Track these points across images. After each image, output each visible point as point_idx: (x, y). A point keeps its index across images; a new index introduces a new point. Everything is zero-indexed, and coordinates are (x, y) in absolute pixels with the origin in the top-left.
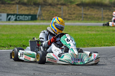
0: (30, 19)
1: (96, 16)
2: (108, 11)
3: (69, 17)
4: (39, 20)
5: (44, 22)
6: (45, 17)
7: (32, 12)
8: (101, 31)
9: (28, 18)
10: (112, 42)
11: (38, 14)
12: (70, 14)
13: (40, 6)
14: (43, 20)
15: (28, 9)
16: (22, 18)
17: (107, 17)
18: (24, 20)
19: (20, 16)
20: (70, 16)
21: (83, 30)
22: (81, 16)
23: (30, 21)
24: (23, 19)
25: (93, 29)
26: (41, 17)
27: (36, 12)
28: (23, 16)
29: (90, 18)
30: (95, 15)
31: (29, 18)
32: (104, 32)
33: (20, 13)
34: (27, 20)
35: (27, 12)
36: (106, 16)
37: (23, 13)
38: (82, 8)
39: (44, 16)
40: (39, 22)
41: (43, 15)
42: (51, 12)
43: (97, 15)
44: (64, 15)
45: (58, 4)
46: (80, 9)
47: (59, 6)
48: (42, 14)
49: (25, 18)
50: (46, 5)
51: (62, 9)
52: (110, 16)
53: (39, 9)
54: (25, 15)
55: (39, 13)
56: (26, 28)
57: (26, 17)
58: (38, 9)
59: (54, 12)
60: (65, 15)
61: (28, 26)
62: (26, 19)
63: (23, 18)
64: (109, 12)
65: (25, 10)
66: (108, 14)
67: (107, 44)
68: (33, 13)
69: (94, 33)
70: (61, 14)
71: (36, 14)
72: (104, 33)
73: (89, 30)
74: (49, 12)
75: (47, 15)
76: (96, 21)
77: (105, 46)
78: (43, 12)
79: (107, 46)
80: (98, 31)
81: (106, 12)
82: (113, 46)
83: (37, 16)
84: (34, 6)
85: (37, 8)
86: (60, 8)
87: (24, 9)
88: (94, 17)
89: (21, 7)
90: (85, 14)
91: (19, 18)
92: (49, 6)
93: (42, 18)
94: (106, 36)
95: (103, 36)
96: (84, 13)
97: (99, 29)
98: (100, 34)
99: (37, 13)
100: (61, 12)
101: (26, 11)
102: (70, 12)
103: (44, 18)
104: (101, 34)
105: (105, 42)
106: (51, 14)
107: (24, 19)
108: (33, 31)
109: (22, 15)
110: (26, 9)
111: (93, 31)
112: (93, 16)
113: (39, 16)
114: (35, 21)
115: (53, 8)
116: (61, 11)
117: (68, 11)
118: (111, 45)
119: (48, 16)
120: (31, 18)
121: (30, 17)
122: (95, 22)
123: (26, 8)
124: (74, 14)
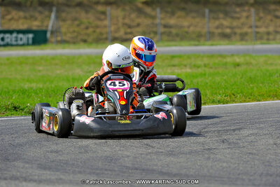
0: (30, 41)
1: (192, 29)
2: (221, 15)
3: (126, 33)
4: (52, 43)
5: (64, 48)
6: (69, 35)
7: (35, 25)
8: (205, 66)
9: (25, 40)
10: (233, 92)
11: (50, 28)
12: (130, 27)
13: (54, 9)
14: (63, 42)
15: (25, 18)
16: (11, 40)
17: (220, 31)
18: (17, 45)
19: (7, 35)
20: (129, 30)
21: (160, 64)
22: (154, 29)
23: (30, 47)
24: (14, 43)
25: (185, 62)
26: (57, 36)
27: (45, 24)
28: (15, 35)
29: (177, 35)
30: (189, 27)
31: (28, 38)
32: (211, 68)
33: (6, 27)
34: (23, 45)
35: (23, 24)
36: (217, 27)
37: (14, 26)
38: (158, 10)
39: (65, 34)
40: (54, 49)
41: (63, 30)
42: (81, 23)
43: (196, 26)
44: (113, 28)
45: (97, 3)
46: (153, 13)
47: (100, 8)
48: (59, 28)
49: (19, 39)
50: (68, 6)
51: (108, 13)
52: (227, 27)
53: (53, 15)
54: (19, 32)
55: (53, 27)
56: (21, 63)
57: (21, 36)
58: (49, 17)
59: (89, 23)
60: (117, 30)
61: (27, 58)
62: (21, 43)
63: (14, 39)
64: (224, 19)
65: (17, 20)
66: (222, 25)
67: (219, 97)
68: (38, 26)
69: (189, 70)
70: (105, 27)
71: (44, 28)
72: (211, 71)
73: (174, 66)
74: (77, 23)
75: (71, 30)
76: (192, 43)
77: (213, 102)
78: (61, 23)
79: (219, 102)
80: (198, 67)
81: (218, 18)
82: (234, 101)
83: (49, 35)
84: (40, 9)
85: (47, 13)
86: (104, 13)
87: (16, 17)
88: (187, 33)
89: (9, 13)
90: (165, 26)
91: (3, 39)
92: (78, 9)
93: (59, 38)
94: (218, 79)
95: (210, 78)
96: (163, 22)
97: (199, 62)
98: (203, 72)
99: (47, 26)
100: (106, 22)
101: (21, 21)
102: (127, 21)
103: (64, 38)
104: (205, 75)
105: (216, 93)
106: (83, 26)
107: (17, 41)
108: (40, 71)
109: (11, 32)
110: (20, 18)
111: (185, 66)
112: (186, 29)
113: (52, 32)
114: (43, 46)
115: (87, 12)
116: (105, 19)
117: (124, 18)
118: (229, 99)
119: (74, 32)
120: (33, 39)
121: (31, 36)
122: (191, 45)
123: (21, 14)
124: (138, 25)
